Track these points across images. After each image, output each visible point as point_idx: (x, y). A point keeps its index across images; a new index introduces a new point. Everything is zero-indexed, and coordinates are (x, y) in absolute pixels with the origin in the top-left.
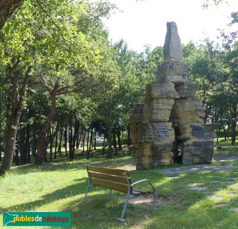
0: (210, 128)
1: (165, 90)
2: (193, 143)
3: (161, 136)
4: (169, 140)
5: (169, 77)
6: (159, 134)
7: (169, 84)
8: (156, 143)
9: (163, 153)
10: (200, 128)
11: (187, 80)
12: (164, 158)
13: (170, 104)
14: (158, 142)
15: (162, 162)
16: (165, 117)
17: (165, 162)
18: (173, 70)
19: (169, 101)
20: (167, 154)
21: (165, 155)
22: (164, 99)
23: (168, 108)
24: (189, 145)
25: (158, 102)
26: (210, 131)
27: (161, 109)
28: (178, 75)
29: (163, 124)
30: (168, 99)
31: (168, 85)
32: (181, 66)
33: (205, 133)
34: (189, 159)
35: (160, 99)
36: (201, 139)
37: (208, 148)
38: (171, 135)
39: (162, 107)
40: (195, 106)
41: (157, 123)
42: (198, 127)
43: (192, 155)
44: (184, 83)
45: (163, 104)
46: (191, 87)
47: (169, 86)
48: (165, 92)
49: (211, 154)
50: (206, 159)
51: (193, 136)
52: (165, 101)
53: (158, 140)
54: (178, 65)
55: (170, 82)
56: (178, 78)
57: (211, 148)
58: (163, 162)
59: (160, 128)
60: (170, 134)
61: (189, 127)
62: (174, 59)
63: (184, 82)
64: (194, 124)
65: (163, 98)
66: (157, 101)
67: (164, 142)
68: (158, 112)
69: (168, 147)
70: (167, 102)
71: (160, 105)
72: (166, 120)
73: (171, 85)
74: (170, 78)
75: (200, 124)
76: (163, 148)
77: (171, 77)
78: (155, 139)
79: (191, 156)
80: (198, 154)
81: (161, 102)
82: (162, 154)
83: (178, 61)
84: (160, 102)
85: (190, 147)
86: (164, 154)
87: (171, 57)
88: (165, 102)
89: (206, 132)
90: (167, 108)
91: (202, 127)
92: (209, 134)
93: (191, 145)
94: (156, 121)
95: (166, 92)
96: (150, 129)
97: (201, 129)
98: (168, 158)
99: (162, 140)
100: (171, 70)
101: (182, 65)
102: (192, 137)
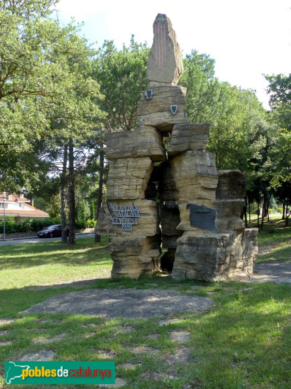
0: (227, 210)
1: (132, 142)
2: (188, 241)
3: (123, 226)
4: (141, 234)
5: (142, 117)
6: (118, 222)
7: (142, 131)
8: (114, 238)
9: (121, 256)
10: (205, 211)
11: (181, 118)
12: (127, 267)
13: (139, 168)
14: (117, 236)
15: (121, 272)
16: (130, 191)
17: (127, 274)
18: (152, 103)
19: (139, 161)
20: (131, 259)
21: (126, 261)
22: (128, 159)
23: (137, 175)
24: (182, 244)
25: (116, 165)
26: (227, 216)
27: (121, 178)
28: (162, 111)
29: (130, 204)
30: (137, 159)
31: (139, 133)
32: (168, 94)
33: (218, 220)
34: (181, 270)
35: (120, 160)
36: (208, 232)
37: (207, 252)
38: (145, 224)
39: (123, 174)
40: (194, 168)
41: (118, 203)
42: (202, 207)
43: (186, 263)
44: (174, 124)
45: (127, 167)
46: (187, 131)
47: (142, 134)
48: (131, 146)
49: (212, 264)
50: (204, 274)
51: (192, 225)
52: (131, 162)
53: (117, 233)
54: (161, 92)
55: (143, 126)
56: (160, 117)
57: (212, 253)
58: (125, 274)
59: (122, 211)
60: (144, 222)
61: (185, 207)
62: (156, 83)
63: (173, 122)
64: (195, 202)
65: (126, 158)
66: (115, 163)
67: (129, 236)
68: (116, 184)
69: (129, 246)
70: (135, 164)
71: (120, 170)
72: (131, 197)
73: (145, 132)
74: (143, 120)
75: (207, 201)
76: (118, 248)
77: (148, 116)
78: (111, 231)
79: (184, 265)
80: (193, 261)
81: (123, 165)
82: (120, 259)
83: (164, 84)
84: (120, 165)
85: (184, 247)
86: (124, 259)
87: (150, 81)
88: (130, 164)
89: (219, 217)
90: (134, 175)
91: (211, 207)
92: (226, 222)
93: (185, 243)
94: (116, 200)
95: (134, 145)
96: (105, 213)
97: (208, 211)
98: (135, 266)
99: (125, 233)
100: (147, 103)
101: (170, 91)
102: (189, 227)
